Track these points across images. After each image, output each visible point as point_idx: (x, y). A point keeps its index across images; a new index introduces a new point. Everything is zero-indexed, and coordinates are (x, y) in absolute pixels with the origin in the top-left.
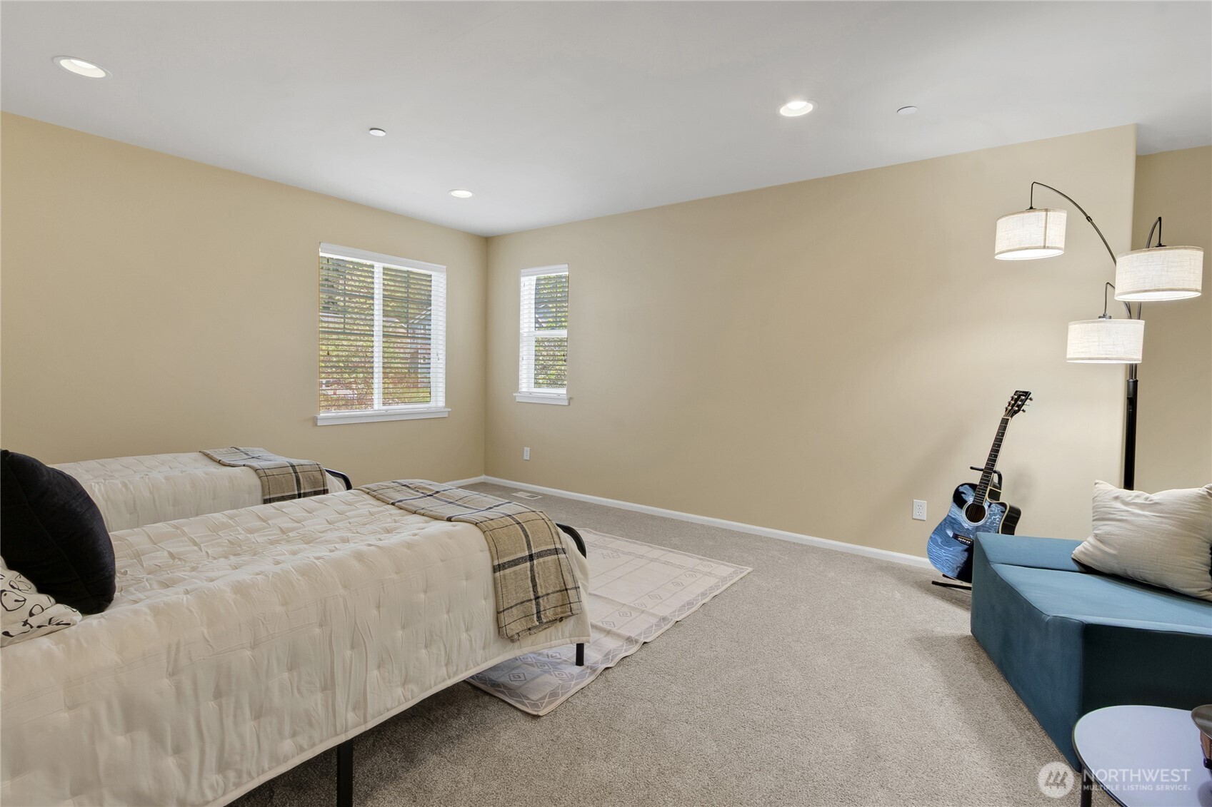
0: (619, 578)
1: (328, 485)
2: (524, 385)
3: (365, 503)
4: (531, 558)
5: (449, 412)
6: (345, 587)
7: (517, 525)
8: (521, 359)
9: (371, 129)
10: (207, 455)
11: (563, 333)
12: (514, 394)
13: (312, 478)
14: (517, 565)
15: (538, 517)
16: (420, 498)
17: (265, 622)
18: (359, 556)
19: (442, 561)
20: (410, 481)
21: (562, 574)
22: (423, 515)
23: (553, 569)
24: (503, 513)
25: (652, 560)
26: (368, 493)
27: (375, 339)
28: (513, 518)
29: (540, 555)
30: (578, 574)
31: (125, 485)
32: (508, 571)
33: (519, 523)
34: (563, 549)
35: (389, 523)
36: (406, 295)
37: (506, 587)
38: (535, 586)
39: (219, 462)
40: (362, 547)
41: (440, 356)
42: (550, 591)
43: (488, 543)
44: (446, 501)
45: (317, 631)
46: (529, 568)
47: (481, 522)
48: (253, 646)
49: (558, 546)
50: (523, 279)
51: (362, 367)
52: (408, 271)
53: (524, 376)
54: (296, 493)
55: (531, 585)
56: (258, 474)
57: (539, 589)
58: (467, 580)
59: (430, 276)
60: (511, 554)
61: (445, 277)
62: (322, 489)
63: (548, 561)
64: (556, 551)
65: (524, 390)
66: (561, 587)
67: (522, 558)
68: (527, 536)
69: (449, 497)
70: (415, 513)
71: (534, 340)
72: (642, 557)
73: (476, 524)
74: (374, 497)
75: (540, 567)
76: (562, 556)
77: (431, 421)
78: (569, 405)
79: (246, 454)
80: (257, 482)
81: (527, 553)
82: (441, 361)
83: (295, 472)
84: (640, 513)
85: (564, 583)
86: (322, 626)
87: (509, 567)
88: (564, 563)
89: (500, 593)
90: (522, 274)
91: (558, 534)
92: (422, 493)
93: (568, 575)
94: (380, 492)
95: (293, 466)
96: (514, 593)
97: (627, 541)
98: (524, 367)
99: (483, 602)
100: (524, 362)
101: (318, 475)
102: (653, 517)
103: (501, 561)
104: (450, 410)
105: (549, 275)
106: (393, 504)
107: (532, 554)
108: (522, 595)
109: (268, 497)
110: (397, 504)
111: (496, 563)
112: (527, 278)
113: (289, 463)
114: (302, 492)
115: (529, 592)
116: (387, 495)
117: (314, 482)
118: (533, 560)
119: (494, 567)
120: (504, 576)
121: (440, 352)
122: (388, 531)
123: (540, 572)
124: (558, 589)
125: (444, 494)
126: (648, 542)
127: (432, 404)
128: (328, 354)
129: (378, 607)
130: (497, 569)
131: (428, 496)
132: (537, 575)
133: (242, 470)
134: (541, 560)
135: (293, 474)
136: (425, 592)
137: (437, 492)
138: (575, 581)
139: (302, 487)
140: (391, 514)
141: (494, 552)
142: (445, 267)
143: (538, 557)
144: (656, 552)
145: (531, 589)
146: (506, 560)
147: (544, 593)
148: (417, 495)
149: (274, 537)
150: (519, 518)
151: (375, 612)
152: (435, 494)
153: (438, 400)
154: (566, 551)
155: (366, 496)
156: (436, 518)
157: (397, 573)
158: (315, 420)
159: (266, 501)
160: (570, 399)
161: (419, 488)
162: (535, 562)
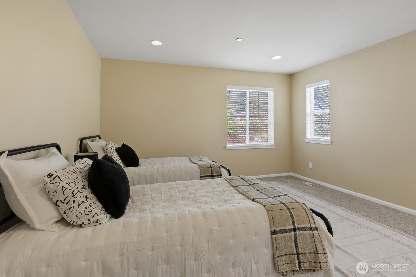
0: (361, 243)
1: (222, 173)
2: (309, 135)
3: (223, 185)
4: (295, 230)
5: (275, 146)
6: (194, 229)
7: (287, 210)
8: (307, 124)
9: (237, 39)
10: (190, 158)
11: (327, 111)
12: (304, 139)
13: (216, 170)
14: (286, 233)
15: (301, 207)
16: (246, 186)
17: (158, 240)
18: (204, 214)
19: (243, 224)
20: (245, 176)
21: (315, 243)
22: (244, 195)
23: (309, 239)
24: (280, 201)
25: (385, 236)
26: (227, 180)
27: (247, 118)
28: (285, 205)
29: (301, 229)
30: (326, 244)
31: (162, 167)
32: (280, 235)
33: (288, 209)
34: (316, 228)
35: (228, 197)
36: (258, 101)
37: (279, 244)
38: (297, 247)
39: (192, 161)
40: (207, 208)
41: (271, 124)
42: (307, 252)
43: (269, 217)
44: (256, 189)
45: (179, 248)
46: (293, 236)
47: (267, 205)
48: (153, 250)
49: (313, 225)
50: (307, 89)
51: (252, 128)
52: (259, 92)
53: (309, 131)
54: (211, 175)
55: (294, 245)
56: (199, 167)
57: (300, 249)
58: (256, 236)
59: (267, 93)
60: (282, 226)
61: (273, 93)
62: (220, 174)
63: (306, 234)
64: (311, 229)
65: (309, 137)
66: (314, 251)
67: (289, 229)
68: (292, 217)
69: (259, 187)
70: (241, 193)
71: (313, 115)
72: (378, 232)
73: (264, 206)
74: (228, 182)
75: (300, 236)
76: (315, 232)
77: (268, 149)
78: (332, 144)
79: (200, 159)
80: (198, 169)
81: (292, 227)
82: (272, 126)
83: (211, 167)
84: (377, 203)
85: (316, 249)
86: (182, 246)
87: (280, 233)
88: (316, 236)
89: (275, 247)
90: (306, 87)
91: (313, 218)
92: (248, 183)
93: (319, 245)
94: (231, 180)
95: (210, 165)
96: (284, 248)
97: (367, 220)
98: (309, 127)
99: (265, 249)
100: (308, 125)
101: (218, 169)
102: (386, 208)
103: (276, 229)
104: (276, 145)
105: (321, 86)
106: (234, 187)
107: (295, 228)
108: (289, 250)
109: (202, 175)
110: (235, 187)
111: (273, 230)
112: (309, 89)
113: (209, 163)
114: (213, 175)
115: (293, 249)
116: (233, 183)
117: (217, 172)
118: (296, 231)
119: (271, 231)
120: (278, 238)
121: (272, 122)
122: (226, 201)
123: (300, 239)
124: (312, 251)
125: (257, 185)
126: (383, 223)
127: (269, 143)
128: (230, 124)
129: (208, 242)
130: (274, 233)
131: (250, 185)
132: (298, 241)
133: (195, 165)
134: (301, 232)
135: (210, 168)
136: (233, 239)
137: (254, 184)
138: (324, 249)
139: (213, 173)
140: (231, 192)
141: (272, 223)
142: (273, 89)
143: (299, 230)
144: (388, 231)
145: (295, 248)
146: (279, 229)
147: (303, 252)
148: (246, 184)
149: (185, 196)
150: (289, 206)
151: (206, 244)
152: (253, 184)
153: (271, 141)
154: (319, 229)
155: (225, 182)
156: (248, 198)
157: (219, 226)
158: (226, 147)
159: (202, 177)
160: (332, 142)
161: (248, 181)
162: (297, 233)
